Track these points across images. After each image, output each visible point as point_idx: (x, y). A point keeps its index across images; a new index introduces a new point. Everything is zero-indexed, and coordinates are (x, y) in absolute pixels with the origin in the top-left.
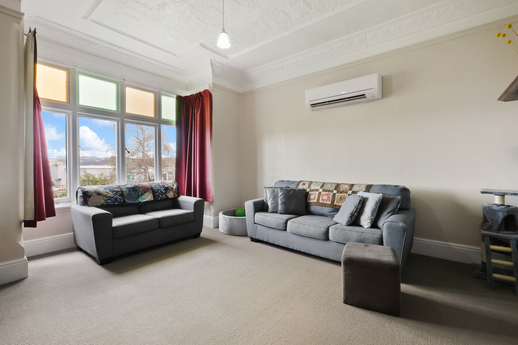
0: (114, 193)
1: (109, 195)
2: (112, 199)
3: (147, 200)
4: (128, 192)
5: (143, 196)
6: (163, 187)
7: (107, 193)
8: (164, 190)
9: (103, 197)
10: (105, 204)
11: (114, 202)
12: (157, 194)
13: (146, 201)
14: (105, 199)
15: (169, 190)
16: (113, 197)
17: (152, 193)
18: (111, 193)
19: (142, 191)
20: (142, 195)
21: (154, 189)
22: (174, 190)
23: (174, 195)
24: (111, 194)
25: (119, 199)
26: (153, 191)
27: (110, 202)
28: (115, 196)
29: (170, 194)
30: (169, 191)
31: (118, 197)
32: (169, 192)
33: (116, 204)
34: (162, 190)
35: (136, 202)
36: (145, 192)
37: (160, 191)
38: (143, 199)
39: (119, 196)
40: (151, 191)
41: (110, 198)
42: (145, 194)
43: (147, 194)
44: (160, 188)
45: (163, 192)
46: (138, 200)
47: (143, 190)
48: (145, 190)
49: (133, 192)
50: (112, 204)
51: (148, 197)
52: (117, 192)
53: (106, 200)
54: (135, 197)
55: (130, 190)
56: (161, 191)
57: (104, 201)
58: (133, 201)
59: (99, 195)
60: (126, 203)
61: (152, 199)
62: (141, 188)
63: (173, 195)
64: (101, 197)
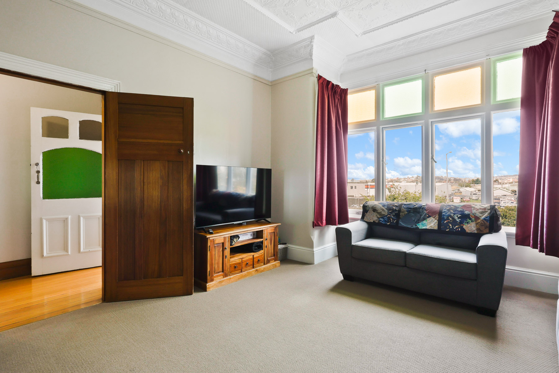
0: (390, 211)
1: (383, 213)
2: (385, 218)
3: (427, 228)
4: (407, 213)
5: (424, 222)
6: (460, 213)
7: (383, 210)
8: (459, 218)
9: (377, 214)
10: (377, 222)
11: (386, 221)
12: (445, 222)
13: (425, 229)
14: (379, 216)
15: (470, 219)
16: (387, 216)
17: (438, 219)
18: (386, 211)
19: (426, 215)
20: (424, 219)
21: (444, 213)
22: (479, 221)
23: (478, 229)
24: (386, 213)
25: (391, 219)
26: (440, 215)
27: (382, 220)
28: (389, 215)
29: (469, 225)
30: (468, 220)
31: (392, 216)
32: (467, 223)
33: (388, 224)
34: (456, 218)
35: (412, 226)
36: (429, 217)
37: (451, 219)
38: (423, 225)
39: (394, 216)
40: (437, 216)
41: (383, 216)
42: (428, 219)
43: (431, 220)
44: (454, 214)
45: (457, 220)
46: (416, 225)
47: (427, 213)
48: (431, 213)
49: (413, 214)
50: (383, 223)
51: (431, 224)
52: (394, 211)
53: (379, 218)
54: (414, 220)
55: (410, 211)
56: (453, 218)
57: (376, 219)
58: (409, 225)
59: (374, 212)
60: (399, 225)
61: (436, 228)
62: (426, 210)
63: (474, 229)
64: (375, 214)
